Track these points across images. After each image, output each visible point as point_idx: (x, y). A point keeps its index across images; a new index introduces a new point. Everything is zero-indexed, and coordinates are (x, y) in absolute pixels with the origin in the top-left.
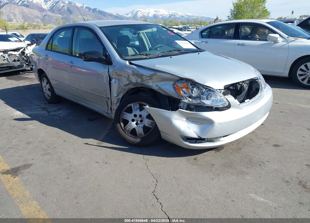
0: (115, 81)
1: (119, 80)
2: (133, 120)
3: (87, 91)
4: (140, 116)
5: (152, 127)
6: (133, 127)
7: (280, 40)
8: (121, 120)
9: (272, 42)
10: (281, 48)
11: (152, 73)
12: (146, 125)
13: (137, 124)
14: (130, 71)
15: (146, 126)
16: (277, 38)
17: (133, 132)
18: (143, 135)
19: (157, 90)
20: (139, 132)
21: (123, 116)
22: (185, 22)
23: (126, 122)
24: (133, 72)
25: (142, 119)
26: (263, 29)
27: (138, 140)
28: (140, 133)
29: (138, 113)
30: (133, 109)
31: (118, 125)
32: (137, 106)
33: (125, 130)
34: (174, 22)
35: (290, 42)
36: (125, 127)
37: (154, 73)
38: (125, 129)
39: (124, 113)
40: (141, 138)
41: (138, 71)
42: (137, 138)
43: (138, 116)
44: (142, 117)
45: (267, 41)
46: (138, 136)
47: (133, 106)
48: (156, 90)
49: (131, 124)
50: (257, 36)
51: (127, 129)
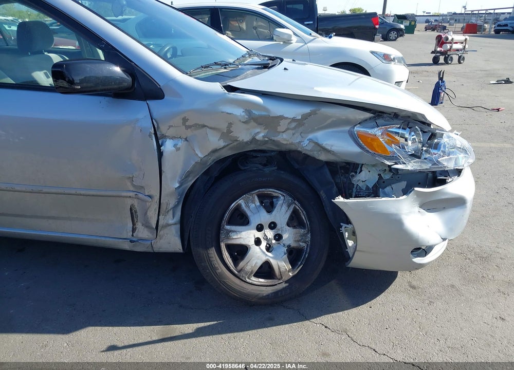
0: (175, 146)
1: (186, 139)
2: (258, 242)
4: (273, 226)
5: (304, 245)
6: (263, 260)
7: (294, 39)
8: (224, 252)
12: (293, 245)
13: (269, 249)
14: (239, 112)
17: (266, 271)
19: (309, 153)
20: (280, 268)
21: (229, 237)
23: (239, 252)
24: (249, 112)
25: (280, 232)
28: (283, 269)
29: (264, 217)
30: (249, 213)
32: (253, 202)
33: (242, 274)
37: (313, 109)
38: (239, 272)
39: (228, 227)
40: (286, 281)
43: (266, 227)
44: (278, 226)
45: (275, 40)
46: (279, 278)
47: (243, 205)
48: (307, 153)
50: (229, 34)
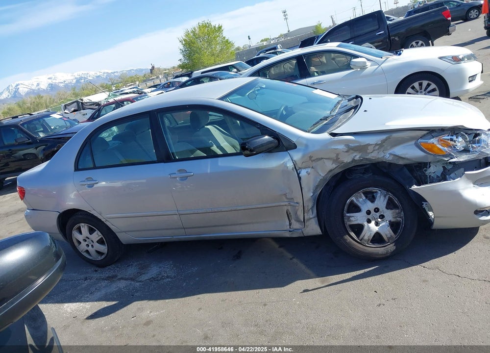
0: (307, 172)
1: (312, 167)
2: (369, 221)
3: (235, 208)
4: (377, 210)
5: (400, 219)
6: (375, 231)
7: (368, 64)
8: (349, 229)
9: (359, 69)
10: (373, 74)
11: (384, 137)
12: (393, 220)
13: (377, 224)
14: (341, 147)
15: (393, 222)
16: (365, 62)
17: (378, 238)
18: (394, 236)
19: (391, 162)
20: (386, 235)
21: (350, 221)
22: (107, 84)
23: (358, 229)
24: (347, 146)
25: (382, 214)
26: (317, 57)
27: (391, 247)
28: (389, 236)
29: (370, 206)
30: (359, 205)
31: (347, 237)
32: (361, 197)
33: (363, 241)
34: (89, 88)
35: (381, 64)
36: (361, 236)
37: (387, 136)
38: (361, 240)
39: (348, 215)
40: (392, 243)
41: (358, 142)
42: (386, 246)
43: (373, 212)
44: (381, 210)
45: (352, 69)
46: (387, 241)
47: (355, 200)
49: (370, 228)
50: (313, 69)
51: (366, 238)
